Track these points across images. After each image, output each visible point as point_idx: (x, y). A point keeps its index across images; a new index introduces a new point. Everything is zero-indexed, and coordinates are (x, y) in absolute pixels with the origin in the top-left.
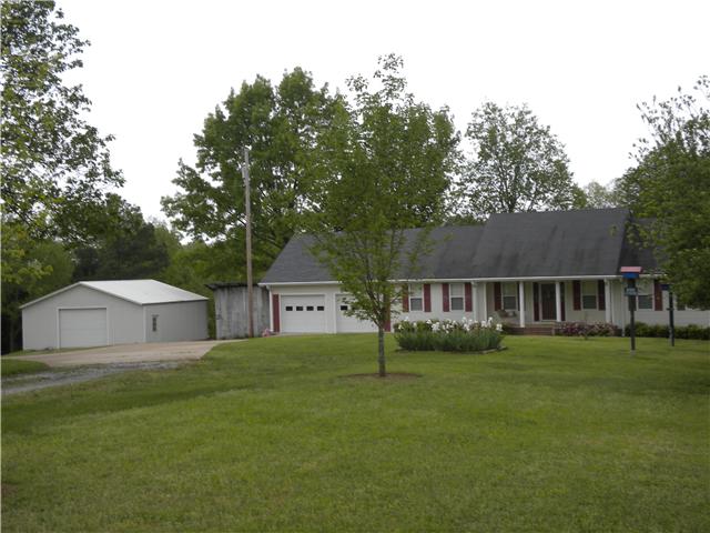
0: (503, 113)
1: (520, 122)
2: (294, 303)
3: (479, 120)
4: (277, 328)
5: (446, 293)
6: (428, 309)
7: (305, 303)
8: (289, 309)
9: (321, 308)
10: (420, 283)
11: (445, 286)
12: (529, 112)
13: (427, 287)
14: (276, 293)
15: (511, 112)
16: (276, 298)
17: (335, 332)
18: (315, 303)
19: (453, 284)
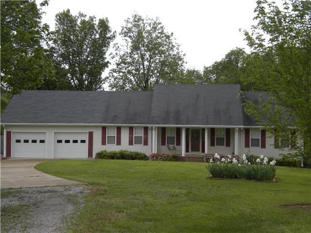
0: (145, 22)
1: (155, 28)
2: (22, 138)
3: (130, 25)
4: (9, 154)
5: (131, 133)
6: (119, 143)
7: (30, 138)
8: (18, 141)
9: (42, 141)
10: (114, 126)
11: (131, 129)
12: (160, 24)
13: (119, 129)
14: (8, 130)
15: (150, 21)
16: (9, 134)
17: (52, 158)
18: (38, 138)
19: (136, 127)
